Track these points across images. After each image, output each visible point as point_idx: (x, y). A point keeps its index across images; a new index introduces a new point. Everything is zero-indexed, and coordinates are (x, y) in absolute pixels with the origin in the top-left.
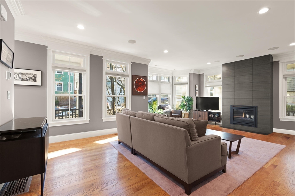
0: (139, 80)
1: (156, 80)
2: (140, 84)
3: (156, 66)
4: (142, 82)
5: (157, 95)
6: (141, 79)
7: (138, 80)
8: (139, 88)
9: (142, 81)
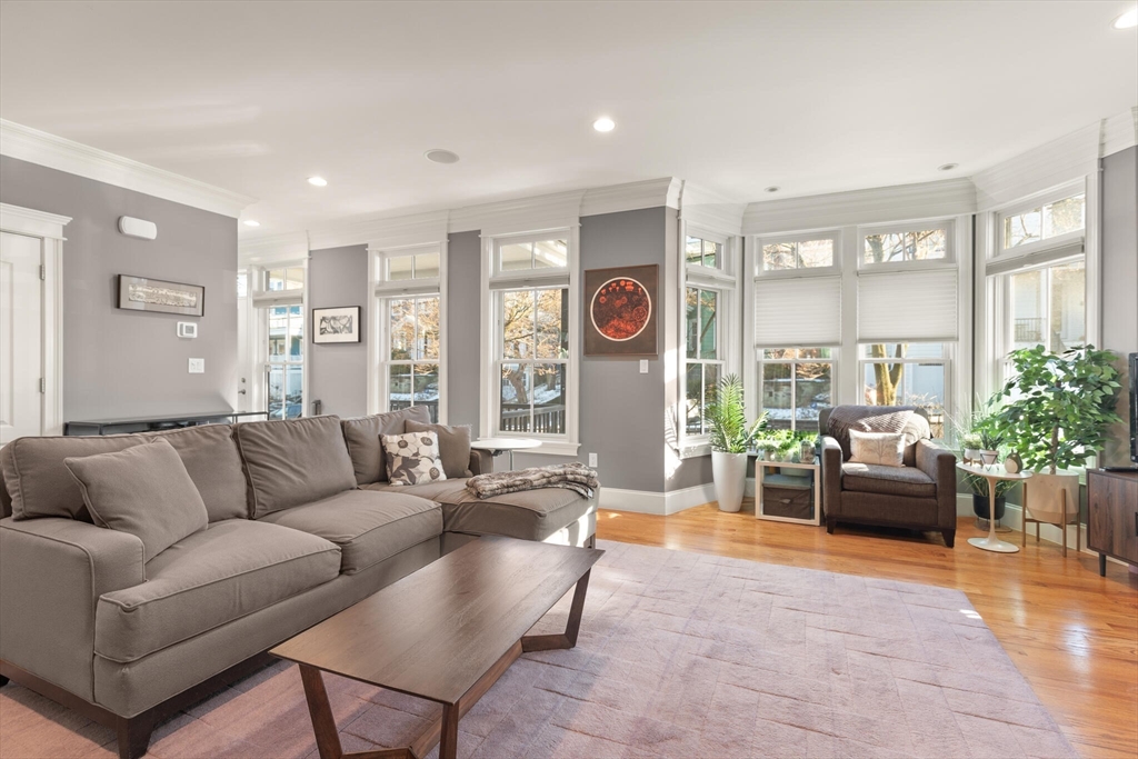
0: (614, 289)
1: (829, 262)
2: (618, 303)
3: (773, 190)
4: (627, 293)
5: (831, 352)
6: (622, 284)
7: (608, 290)
8: (615, 322)
9: (630, 288)
